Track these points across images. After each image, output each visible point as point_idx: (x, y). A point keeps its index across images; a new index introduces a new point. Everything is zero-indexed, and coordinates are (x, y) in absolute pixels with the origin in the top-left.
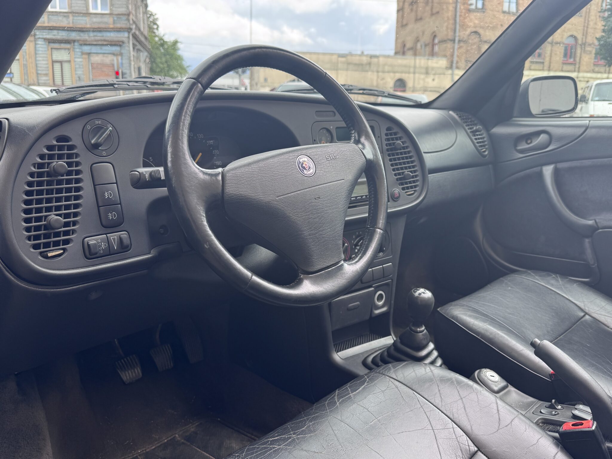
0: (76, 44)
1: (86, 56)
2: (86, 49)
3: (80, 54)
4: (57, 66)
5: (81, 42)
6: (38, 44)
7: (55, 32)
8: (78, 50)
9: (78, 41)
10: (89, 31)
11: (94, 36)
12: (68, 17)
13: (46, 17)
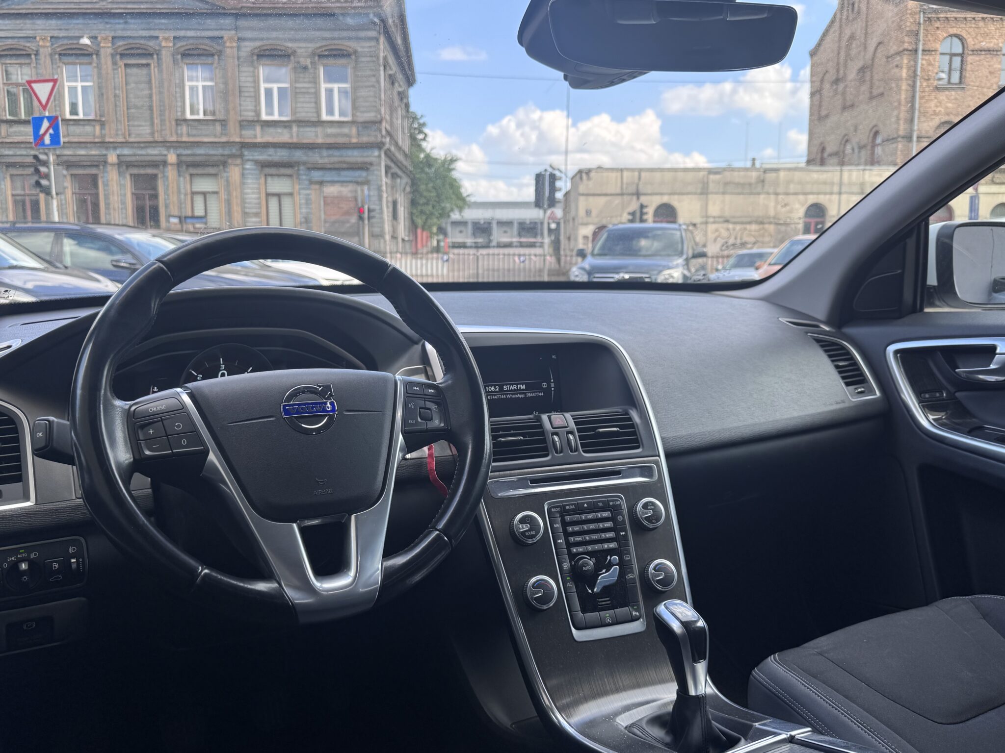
0: (302, 168)
1: (317, 187)
2: (316, 175)
3: (307, 182)
4: (274, 203)
5: (309, 166)
6: (247, 169)
7: (271, 151)
8: (304, 177)
9: (304, 163)
10: (321, 148)
11: (329, 156)
12: (290, 127)
13: (258, 128)
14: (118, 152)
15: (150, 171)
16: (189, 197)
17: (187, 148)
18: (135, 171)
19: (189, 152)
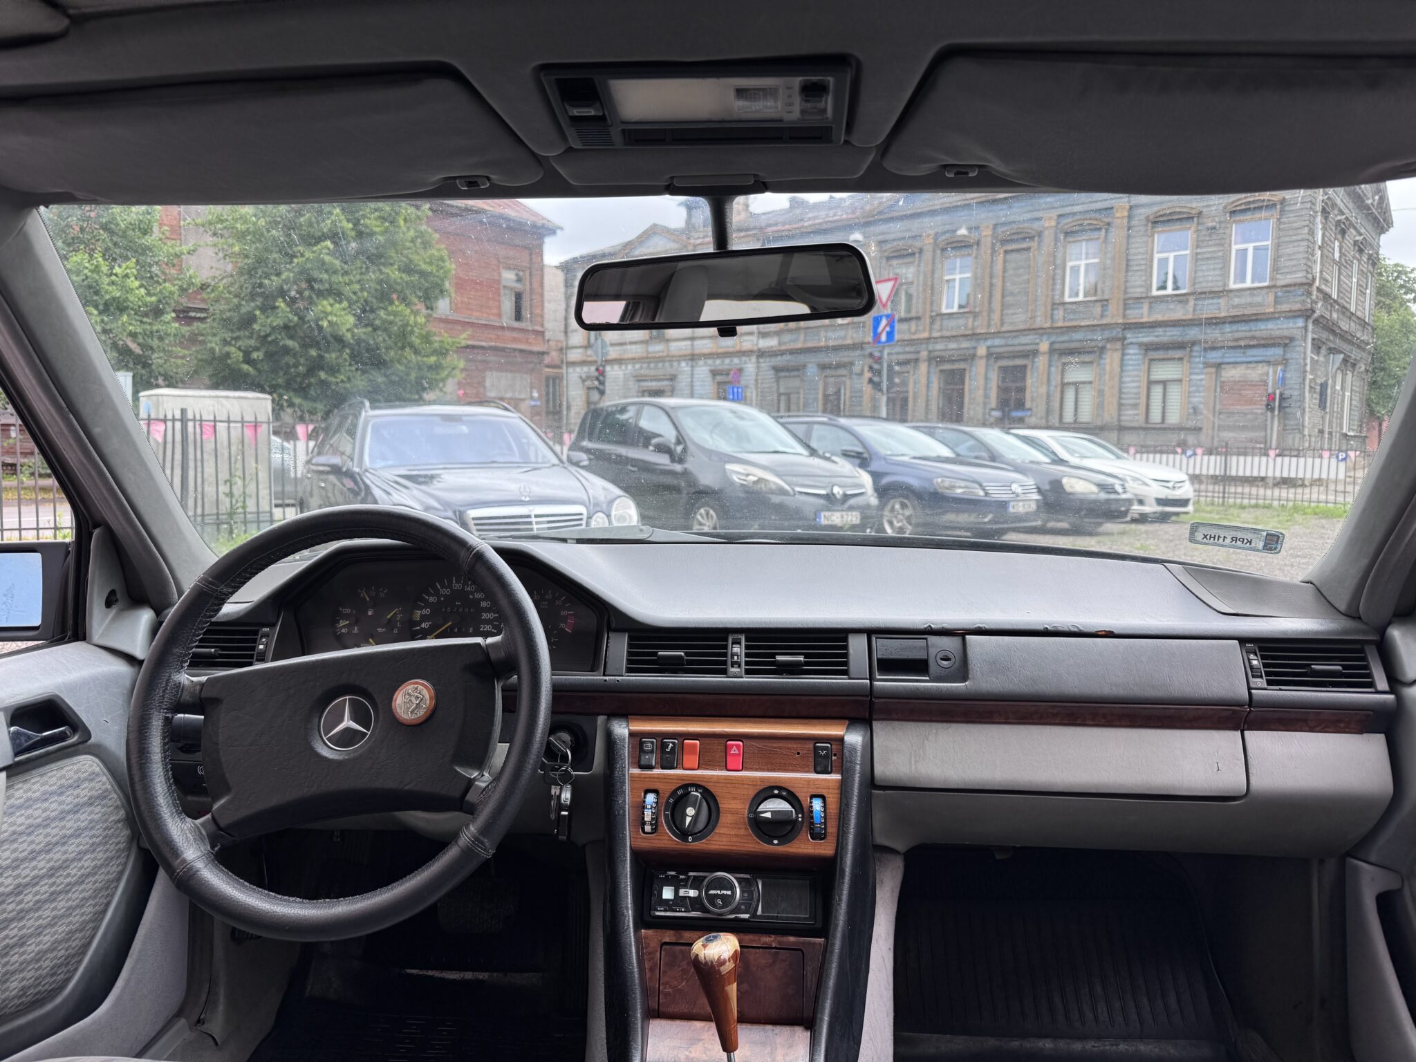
0: (1196, 348)
1: (1213, 370)
2: (1214, 356)
3: (1201, 366)
4: (1157, 391)
5: (1206, 345)
6: (1128, 354)
7: (1160, 331)
8: (1197, 360)
9: (1201, 343)
10: (1224, 323)
11: (1233, 332)
12: (1187, 302)
13: (1146, 307)
14: (989, 343)
15: (1018, 362)
16: (1059, 388)
17: (1062, 334)
18: (1004, 363)
19: (1065, 338)
